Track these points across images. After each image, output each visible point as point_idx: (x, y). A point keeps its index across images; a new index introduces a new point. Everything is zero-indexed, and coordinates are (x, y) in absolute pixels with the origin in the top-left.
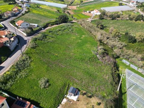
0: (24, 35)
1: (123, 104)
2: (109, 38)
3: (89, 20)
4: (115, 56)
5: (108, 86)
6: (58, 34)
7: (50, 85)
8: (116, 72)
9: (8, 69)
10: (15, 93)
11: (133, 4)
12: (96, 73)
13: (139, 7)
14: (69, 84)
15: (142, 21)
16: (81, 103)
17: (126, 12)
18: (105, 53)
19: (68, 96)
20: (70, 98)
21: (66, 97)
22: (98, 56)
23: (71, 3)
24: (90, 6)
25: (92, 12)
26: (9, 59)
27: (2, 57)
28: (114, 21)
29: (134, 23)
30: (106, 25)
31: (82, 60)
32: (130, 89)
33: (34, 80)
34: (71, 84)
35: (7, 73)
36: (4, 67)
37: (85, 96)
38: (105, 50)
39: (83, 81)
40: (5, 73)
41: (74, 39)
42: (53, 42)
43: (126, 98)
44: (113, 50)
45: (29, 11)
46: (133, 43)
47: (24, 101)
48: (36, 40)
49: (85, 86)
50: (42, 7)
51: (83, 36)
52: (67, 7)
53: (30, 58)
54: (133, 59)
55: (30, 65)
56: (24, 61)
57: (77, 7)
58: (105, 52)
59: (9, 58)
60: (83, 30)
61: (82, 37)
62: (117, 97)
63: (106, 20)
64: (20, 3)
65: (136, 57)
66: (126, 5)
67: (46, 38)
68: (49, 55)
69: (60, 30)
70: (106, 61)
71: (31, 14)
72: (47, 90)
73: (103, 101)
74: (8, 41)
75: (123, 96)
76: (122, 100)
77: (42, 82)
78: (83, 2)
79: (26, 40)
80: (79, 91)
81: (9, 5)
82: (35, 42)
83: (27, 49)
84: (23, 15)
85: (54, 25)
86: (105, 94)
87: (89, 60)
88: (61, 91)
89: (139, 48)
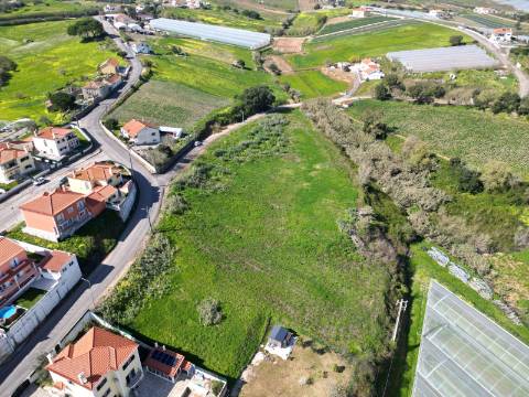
0: (147, 170)
1: (406, 376)
2: (399, 172)
3: (342, 100)
4: (408, 237)
5: (369, 328)
6: (241, 162)
7: (224, 318)
8: (399, 287)
9: (123, 274)
10: (147, 333)
11: (502, 38)
12: (344, 290)
13: (517, 54)
14: (270, 319)
15: (515, 114)
16: (299, 364)
17: (470, 71)
18: (379, 228)
19: (267, 348)
20: (272, 351)
21: (262, 350)
22: (354, 238)
23: (286, 27)
24: (349, 42)
25: (354, 68)
26: (122, 246)
27: (106, 241)
28: (424, 107)
29: (489, 120)
30: (397, 125)
31: (309, 250)
32: (430, 338)
33: (186, 303)
34: (274, 319)
35: (124, 284)
36: (112, 268)
37: (308, 349)
38: (378, 217)
39: (305, 312)
40: (119, 284)
41: (289, 177)
42: (229, 191)
43: (414, 359)
44: (407, 215)
45: (151, 73)
46: (473, 193)
47: (171, 353)
48: (181, 186)
49: (310, 323)
50: (189, 51)
51: (318, 167)
52: (272, 41)
53: (172, 242)
54: (462, 247)
55: (173, 263)
56: (158, 251)
57: (304, 45)
58: (378, 226)
59: (120, 243)
60: (317, 143)
61: (315, 170)
62: (389, 355)
63: (397, 104)
64: (118, 33)
65: (474, 243)
66: (476, 42)
67: (208, 177)
68: (219, 234)
69: (247, 146)
70: (377, 255)
71: (159, 87)
72: (217, 329)
73: (350, 362)
74: (114, 196)
75: (409, 353)
76: (405, 363)
77: (205, 311)
78: (328, 23)
79: (157, 188)
80: (295, 335)
81: (83, 42)
82: (180, 195)
83: (161, 216)
84: (135, 89)
85: (227, 123)
86: (359, 348)
87: (328, 251)
88: (250, 334)
89: (488, 212)
